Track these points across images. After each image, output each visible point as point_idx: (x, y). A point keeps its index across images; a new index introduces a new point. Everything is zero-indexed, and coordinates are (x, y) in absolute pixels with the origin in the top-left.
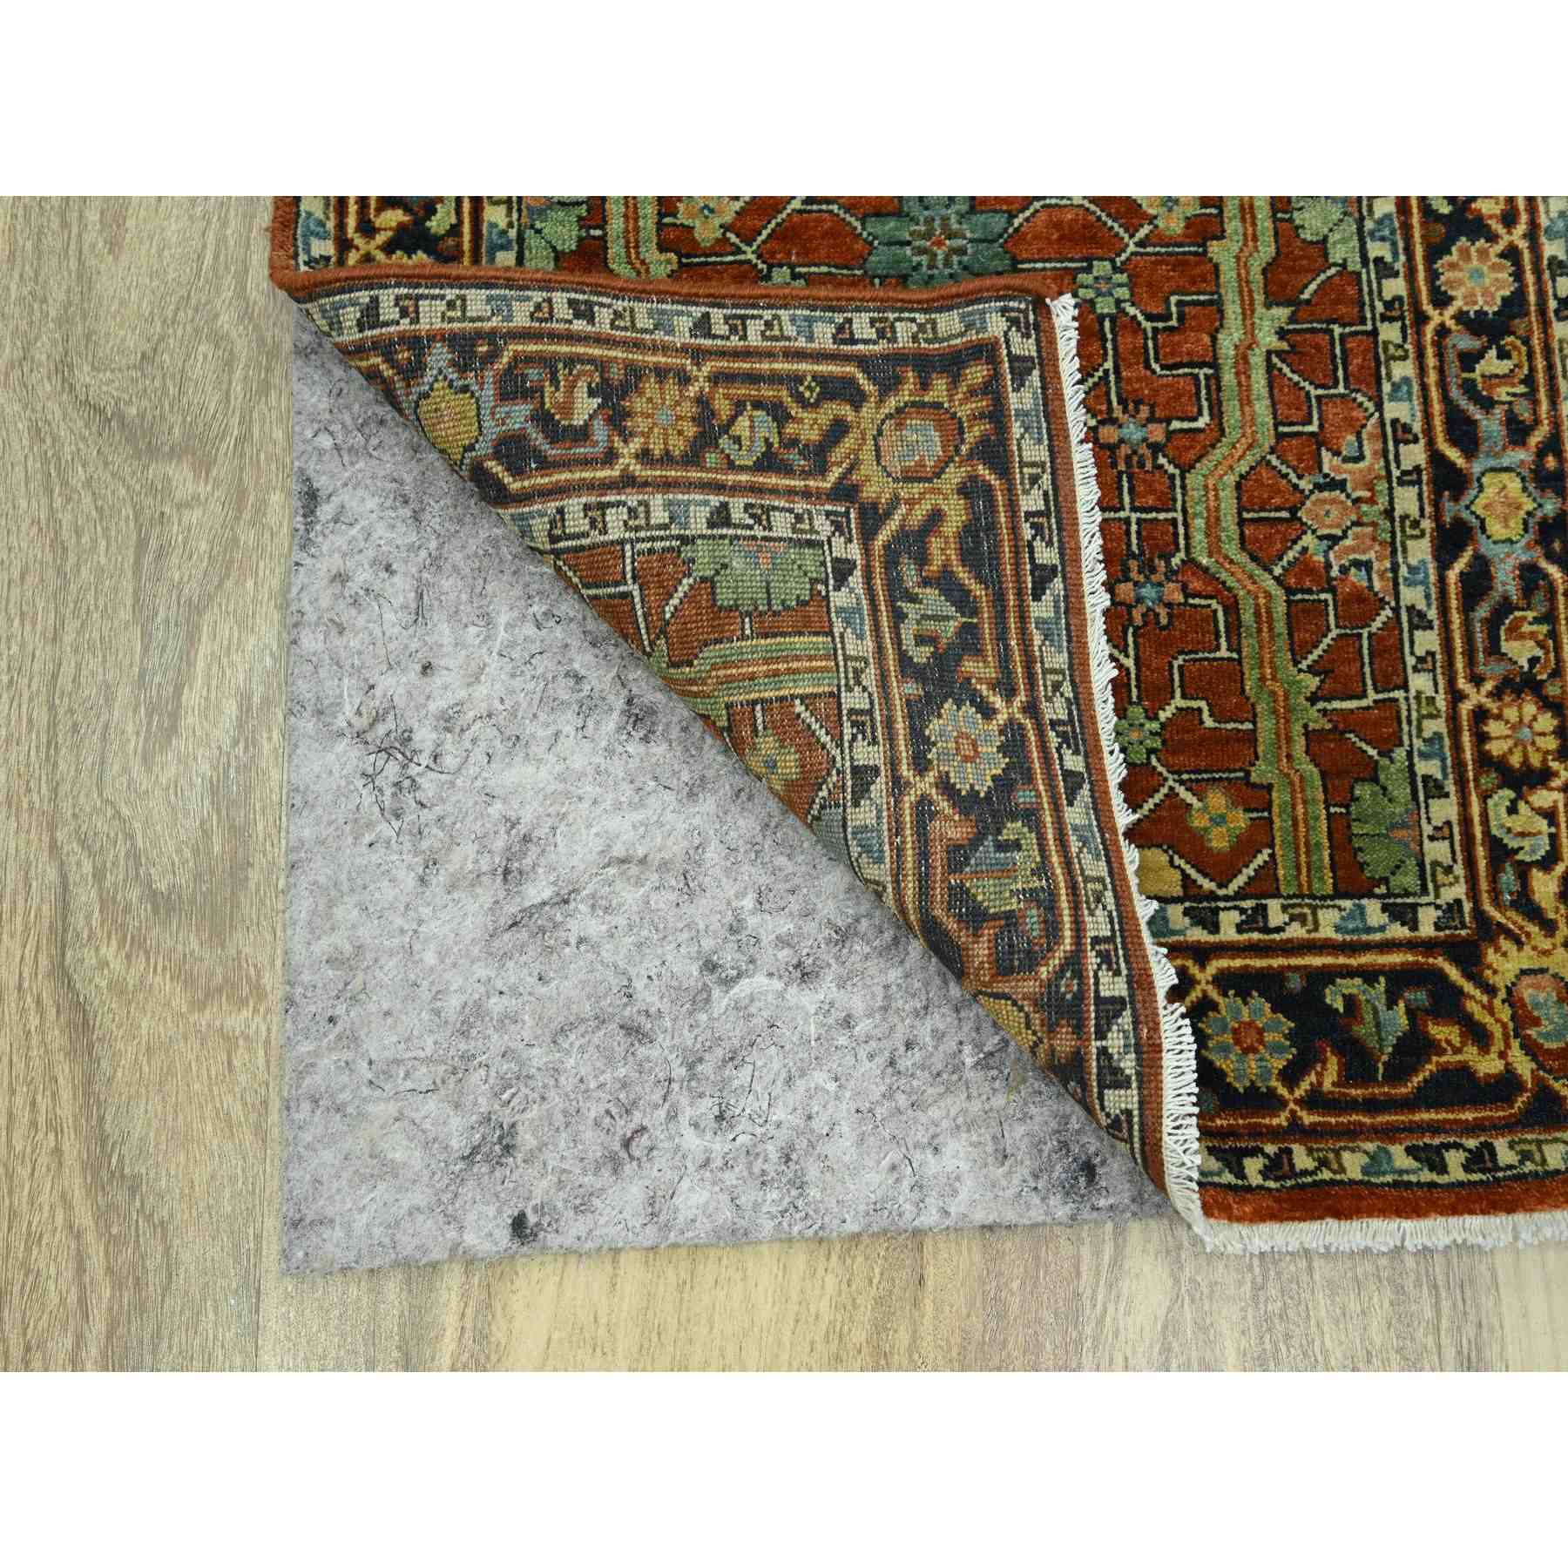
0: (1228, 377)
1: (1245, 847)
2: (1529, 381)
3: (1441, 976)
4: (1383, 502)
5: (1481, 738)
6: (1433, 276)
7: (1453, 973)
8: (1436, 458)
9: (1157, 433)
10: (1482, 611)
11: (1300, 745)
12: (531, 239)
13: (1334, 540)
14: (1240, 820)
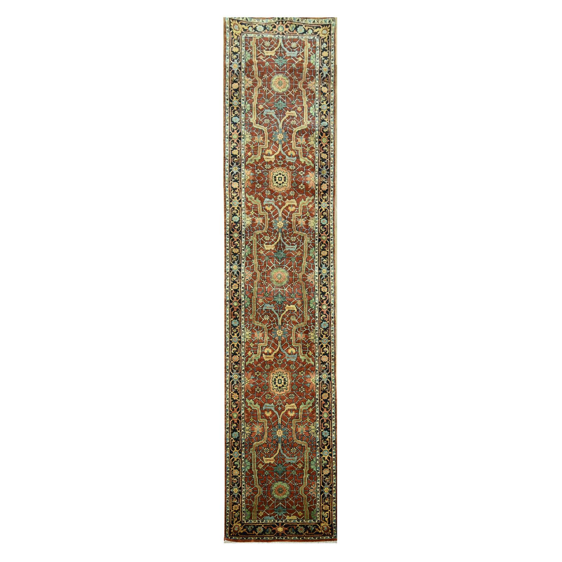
0: (304, 480)
1: (302, 516)
2: (330, 480)
3: (317, 525)
4: (316, 490)
5: (322, 508)
6: (322, 472)
7: (318, 525)
8: (321, 486)
9: (298, 484)
10: (324, 498)
11: (307, 508)
12: (246, 468)
13: (312, 493)
14: (302, 514)
